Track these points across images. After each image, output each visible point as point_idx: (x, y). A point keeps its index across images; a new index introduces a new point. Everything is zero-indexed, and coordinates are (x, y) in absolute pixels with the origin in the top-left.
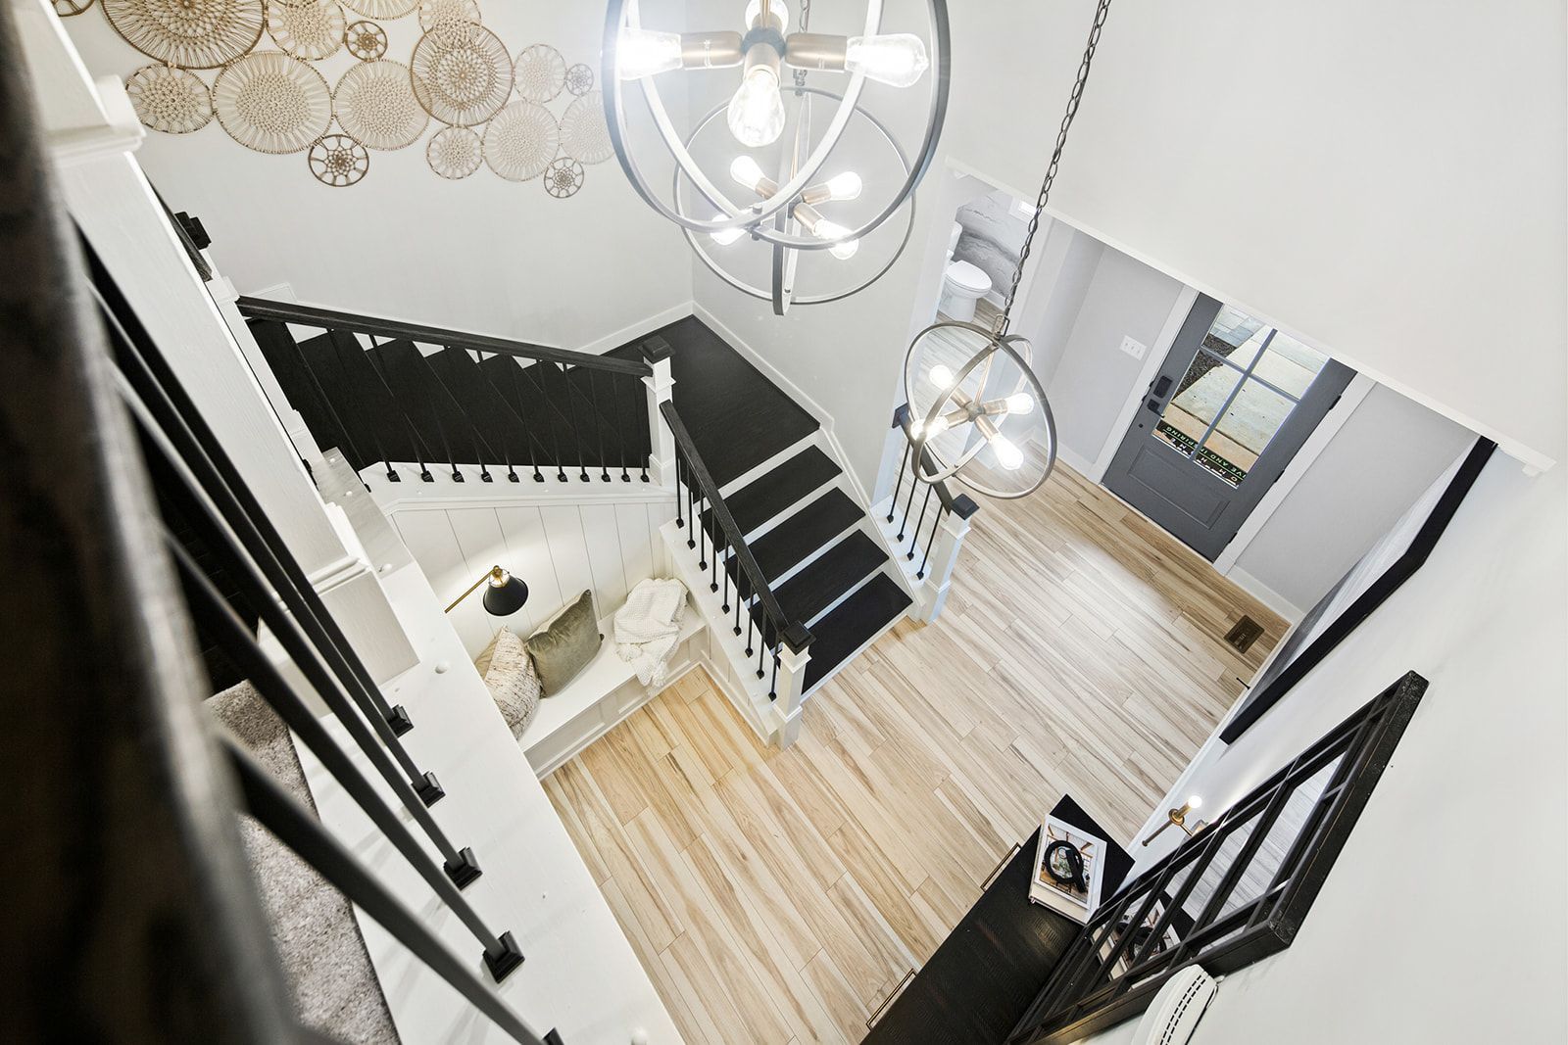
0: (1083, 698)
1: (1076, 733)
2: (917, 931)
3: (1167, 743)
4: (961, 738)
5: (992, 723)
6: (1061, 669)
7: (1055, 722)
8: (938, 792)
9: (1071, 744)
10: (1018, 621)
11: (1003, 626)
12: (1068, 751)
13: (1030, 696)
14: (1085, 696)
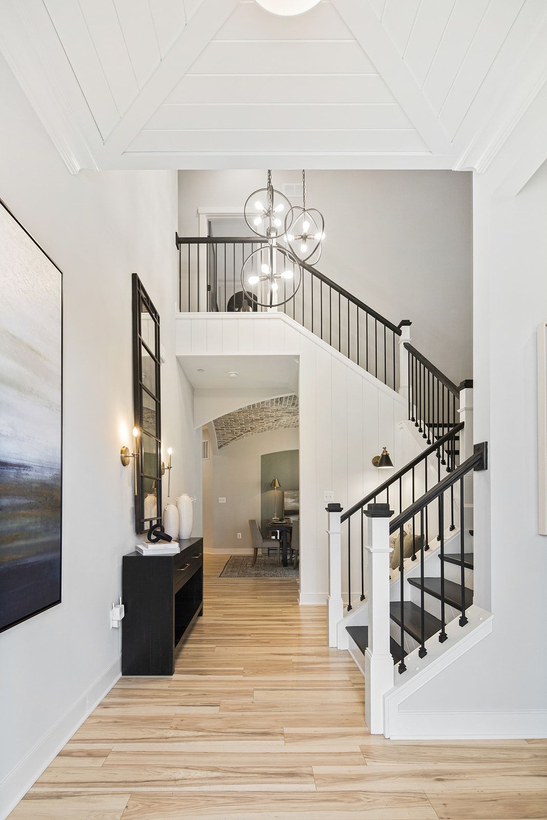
0: (181, 771)
1: (172, 742)
2: (204, 642)
3: (59, 796)
4: (255, 690)
5: (245, 707)
6: (224, 778)
7: (197, 737)
8: (242, 669)
9: (172, 733)
10: (312, 787)
11: (316, 770)
12: (171, 728)
13: (234, 738)
14: (182, 774)
